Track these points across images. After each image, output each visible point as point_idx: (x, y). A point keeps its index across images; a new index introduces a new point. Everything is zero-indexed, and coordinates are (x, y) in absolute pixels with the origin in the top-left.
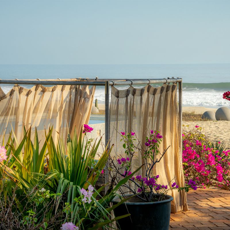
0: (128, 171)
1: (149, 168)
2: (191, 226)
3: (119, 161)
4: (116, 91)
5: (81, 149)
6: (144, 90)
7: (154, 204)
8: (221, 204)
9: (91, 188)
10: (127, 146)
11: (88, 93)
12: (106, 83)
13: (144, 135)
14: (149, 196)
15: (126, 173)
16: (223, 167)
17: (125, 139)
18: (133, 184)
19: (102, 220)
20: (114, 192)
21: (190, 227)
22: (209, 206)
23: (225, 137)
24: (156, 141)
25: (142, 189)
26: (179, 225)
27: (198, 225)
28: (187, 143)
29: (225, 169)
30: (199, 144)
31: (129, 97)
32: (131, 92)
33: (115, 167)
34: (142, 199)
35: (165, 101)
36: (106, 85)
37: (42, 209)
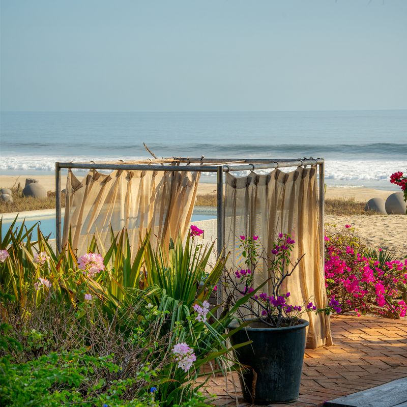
0: (249, 287)
1: (277, 283)
2: (335, 365)
3: (237, 273)
4: (232, 179)
5: (188, 258)
6: (270, 176)
7: (283, 330)
8: (379, 337)
9: (206, 304)
10: (247, 254)
11: (190, 179)
12: (218, 169)
13: (271, 240)
14: (277, 320)
15: (247, 289)
16: (386, 286)
17: (244, 244)
18: (256, 304)
19: (215, 350)
20: (231, 315)
21: (333, 366)
22: (362, 340)
23: (396, 240)
24: (286, 248)
25: (267, 311)
26: (319, 363)
27: (345, 363)
28: (333, 250)
29: (389, 289)
30: (349, 251)
31: (250, 187)
32: (253, 180)
33: (232, 281)
34: (267, 325)
35: (300, 191)
36: (218, 171)
37: (148, 329)
